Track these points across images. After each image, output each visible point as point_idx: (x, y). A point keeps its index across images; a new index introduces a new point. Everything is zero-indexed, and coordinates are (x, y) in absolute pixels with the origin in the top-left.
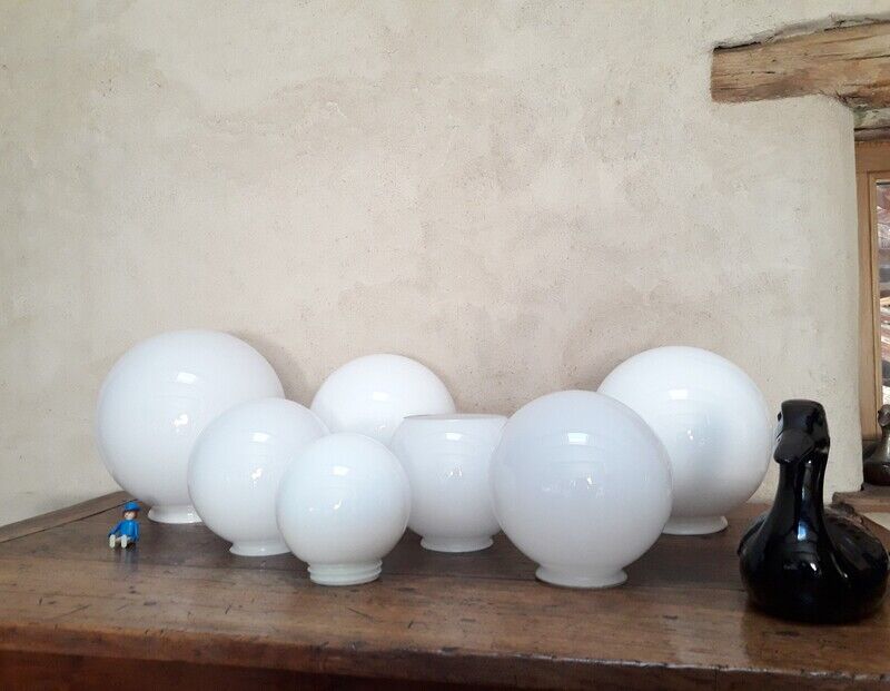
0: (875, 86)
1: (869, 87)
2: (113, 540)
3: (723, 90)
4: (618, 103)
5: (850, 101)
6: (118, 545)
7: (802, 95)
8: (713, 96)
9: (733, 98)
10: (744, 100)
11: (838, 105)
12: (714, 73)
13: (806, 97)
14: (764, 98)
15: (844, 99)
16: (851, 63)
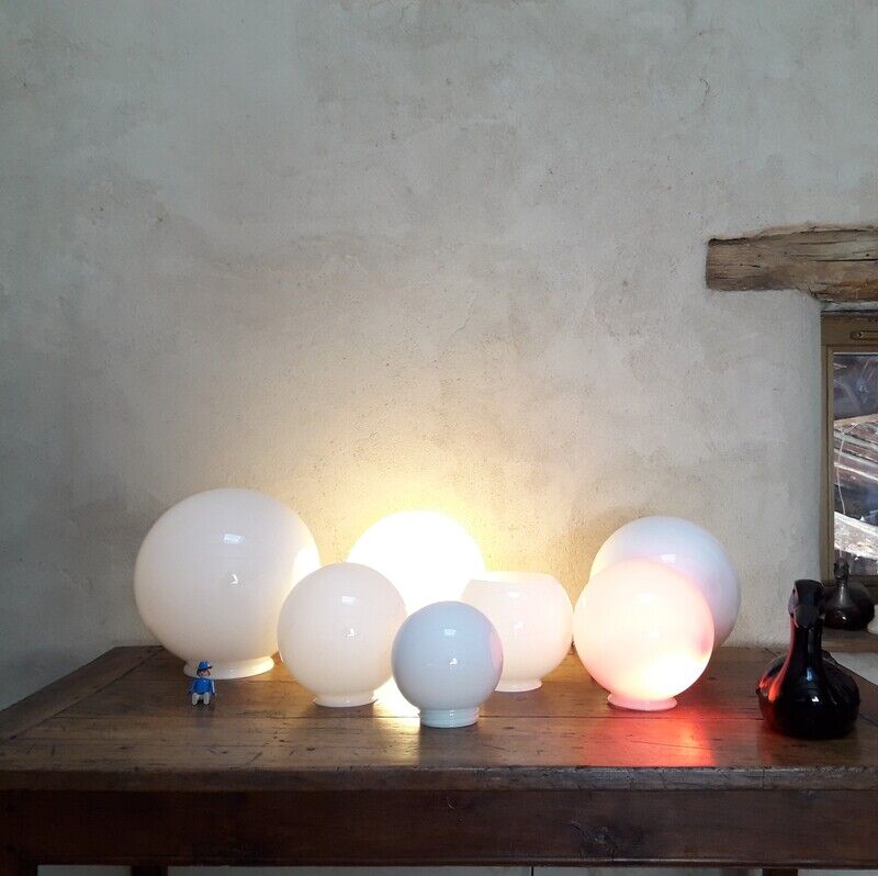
0: (840, 285)
1: (835, 286)
2: (196, 697)
3: (716, 279)
4: (625, 283)
5: (819, 296)
6: (200, 702)
7: (781, 290)
8: (708, 283)
9: (724, 287)
10: (734, 289)
11: (810, 300)
12: (709, 262)
13: (785, 291)
14: (750, 288)
15: (815, 295)
16: (822, 264)
